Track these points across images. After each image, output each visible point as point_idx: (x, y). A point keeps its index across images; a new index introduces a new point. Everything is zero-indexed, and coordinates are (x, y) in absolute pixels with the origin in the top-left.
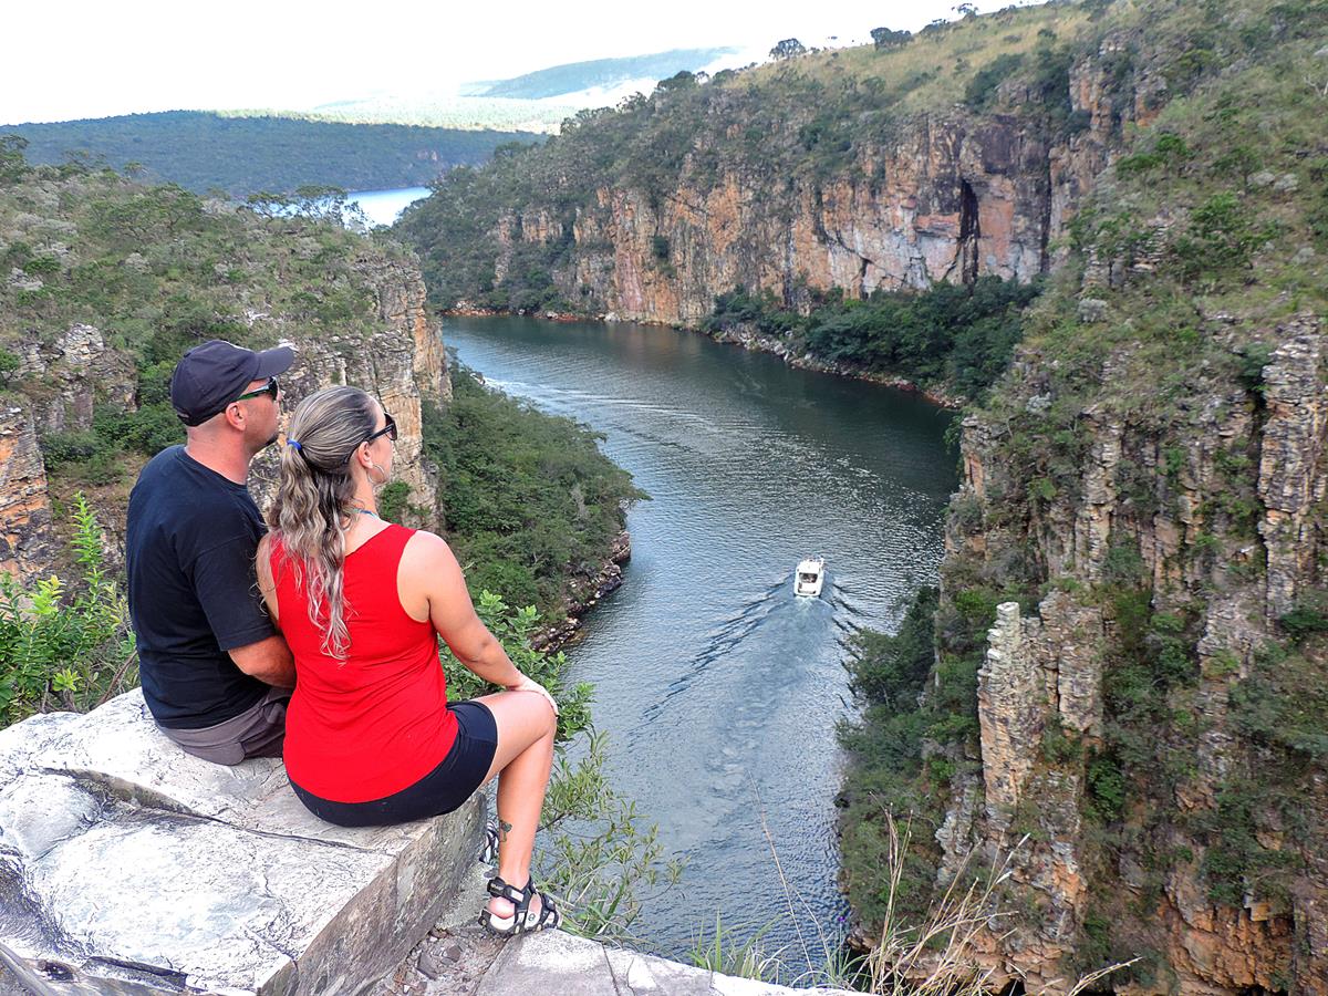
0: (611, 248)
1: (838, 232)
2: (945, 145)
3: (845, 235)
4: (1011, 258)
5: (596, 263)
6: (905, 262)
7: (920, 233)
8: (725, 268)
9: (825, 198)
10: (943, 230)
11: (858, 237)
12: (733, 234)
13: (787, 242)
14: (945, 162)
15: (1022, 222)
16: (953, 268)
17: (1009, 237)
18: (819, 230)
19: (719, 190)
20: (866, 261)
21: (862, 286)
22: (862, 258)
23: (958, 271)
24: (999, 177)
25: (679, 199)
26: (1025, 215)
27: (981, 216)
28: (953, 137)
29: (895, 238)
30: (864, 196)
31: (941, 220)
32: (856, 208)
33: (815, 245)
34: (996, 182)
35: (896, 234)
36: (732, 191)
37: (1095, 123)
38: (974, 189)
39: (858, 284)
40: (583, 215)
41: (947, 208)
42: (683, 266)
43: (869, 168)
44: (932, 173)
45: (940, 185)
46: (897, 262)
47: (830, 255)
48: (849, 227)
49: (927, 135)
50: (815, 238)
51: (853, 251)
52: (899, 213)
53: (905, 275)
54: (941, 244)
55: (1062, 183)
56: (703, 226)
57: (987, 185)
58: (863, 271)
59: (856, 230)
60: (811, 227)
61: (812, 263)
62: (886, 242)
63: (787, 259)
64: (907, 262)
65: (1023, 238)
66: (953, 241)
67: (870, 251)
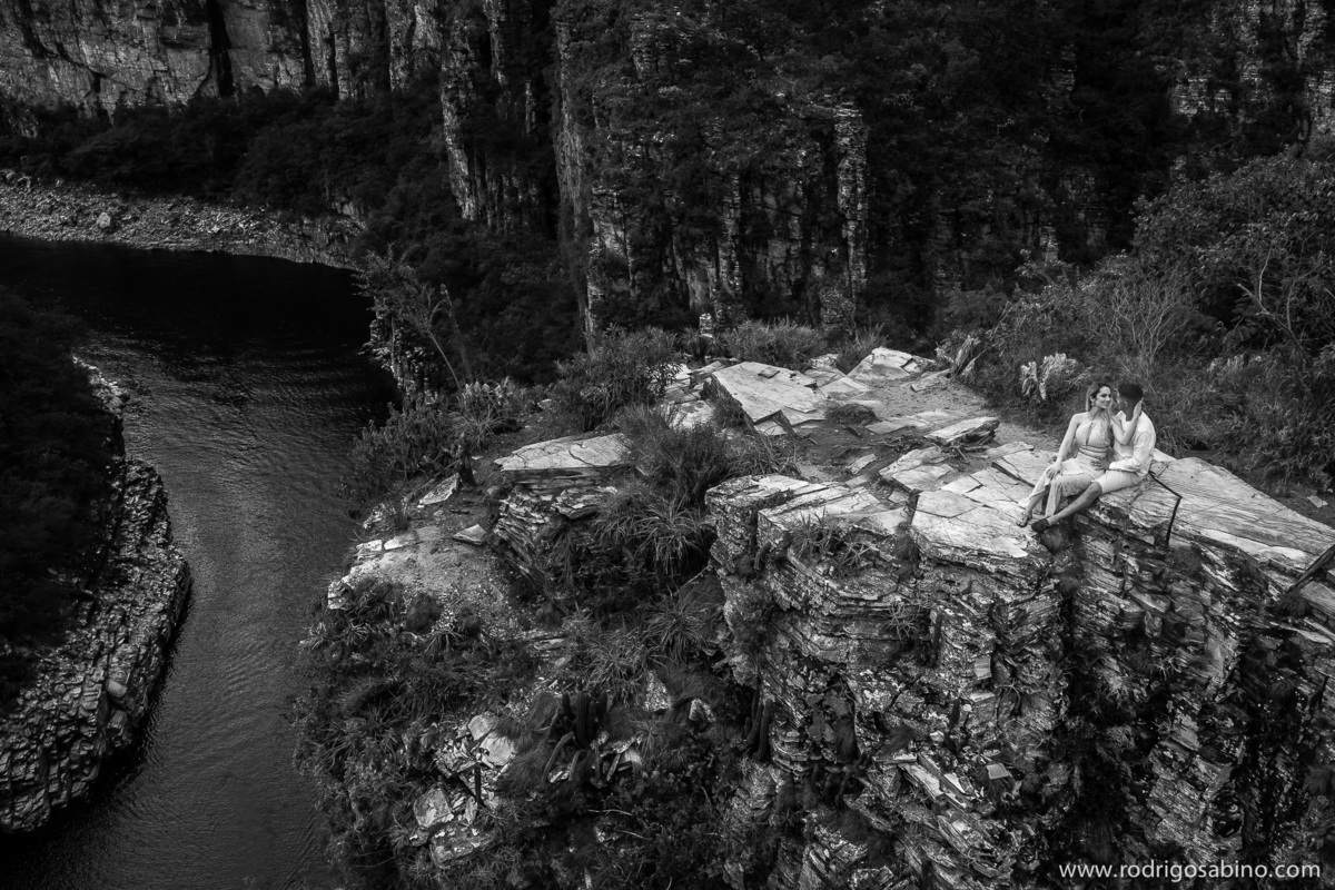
1: (59, 45)
3: (69, 48)
4: (270, 67)
6: (147, 75)
7: (165, 43)
9: (35, 7)
10: (193, 41)
11: (86, 50)
15: (281, 32)
16: (207, 80)
17: (267, 47)
18: (31, 42)
20: (99, 76)
21: (98, 103)
22: (93, 72)
23: (214, 83)
26: (282, 25)
27: (229, 27)
29: (132, 51)
31: (190, 31)
32: (79, 19)
33: (29, 59)
35: (134, 46)
39: (93, 100)
41: (195, 19)
46: (138, 76)
47: (51, 70)
48: (73, 39)
50: (28, 51)
51: (82, 65)
52: (136, 23)
53: (150, 89)
54: (192, 56)
58: (96, 88)
59: (82, 43)
60: (22, 40)
61: (29, 80)
62: (122, 55)
64: (150, 75)
65: (283, 47)
66: (204, 52)
67: (103, 64)
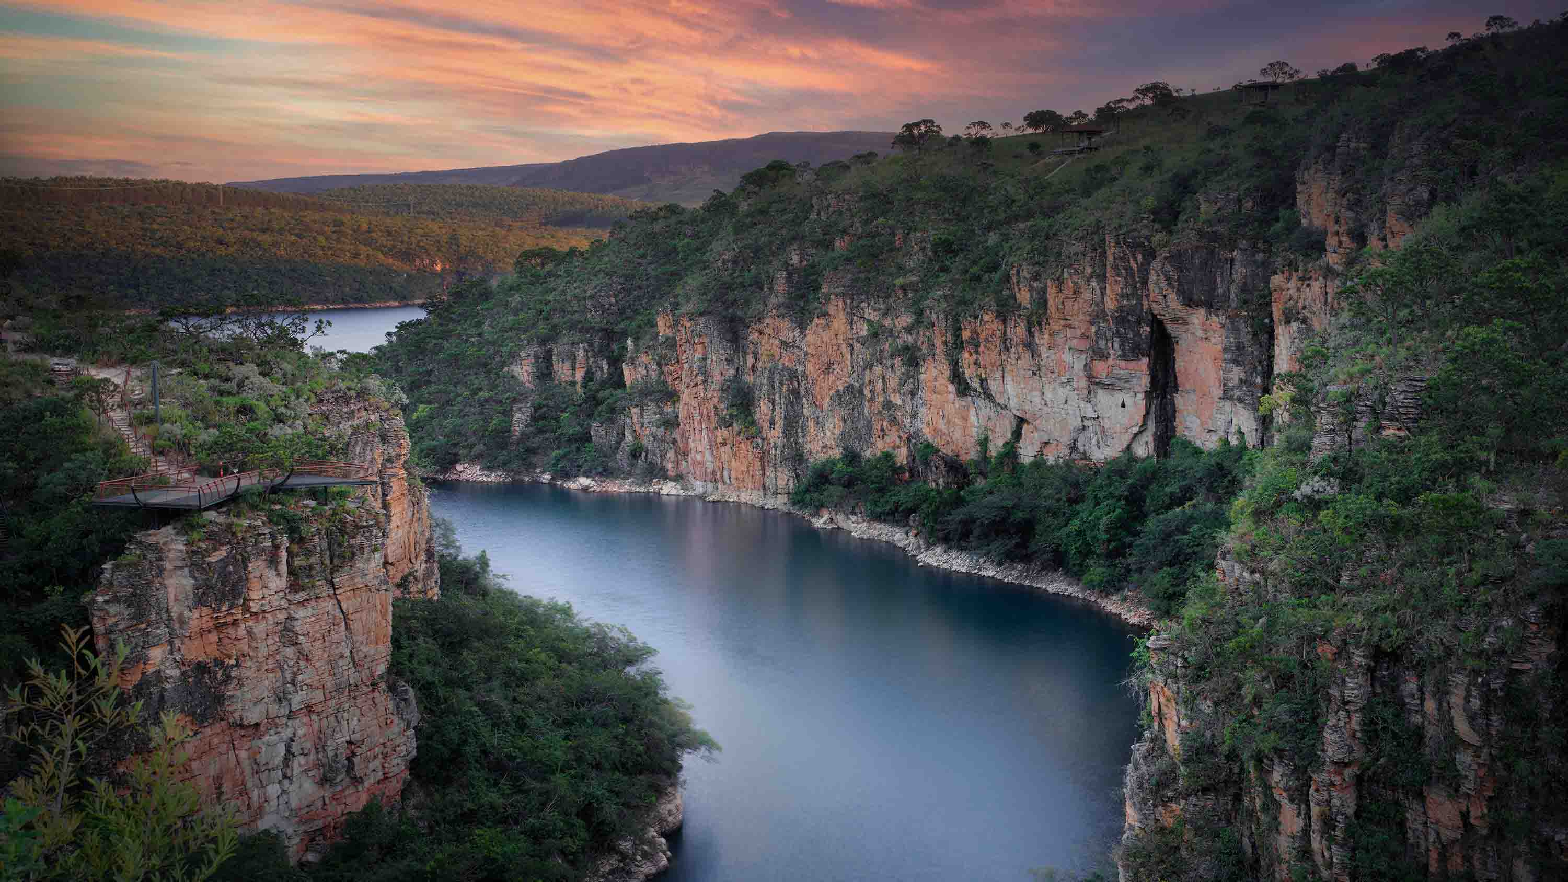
0: (673, 396)
1: (982, 381)
2: (1128, 269)
3: (994, 386)
4: (1221, 420)
5: (651, 415)
6: (1074, 422)
7: (1094, 382)
8: (829, 425)
9: (966, 335)
10: (1127, 381)
11: (1010, 387)
12: (839, 380)
13: (913, 394)
14: (1129, 290)
15: (1236, 374)
16: (1140, 432)
17: (1217, 392)
18: (957, 378)
19: (822, 321)
20: (1021, 421)
21: (1016, 455)
22: (1016, 417)
23: (1148, 436)
24: (1202, 312)
25: (767, 331)
26: (1239, 364)
27: (1179, 365)
28: (1140, 257)
29: (1060, 391)
30: (1018, 331)
31: (1122, 368)
32: (1008, 349)
33: (951, 397)
34: (1198, 317)
35: (1062, 385)
36: (839, 322)
37: (1331, 242)
38: (1170, 328)
40: (637, 350)
41: (1132, 352)
42: (772, 423)
43: (1024, 297)
44: (1110, 305)
45: (1121, 320)
46: (1063, 423)
47: (972, 412)
48: (998, 375)
49: (1104, 254)
50: (951, 388)
51: (1005, 407)
52: (1067, 357)
53: (1075, 441)
54: (1124, 400)
55: (1288, 322)
56: (801, 369)
57: (1185, 323)
58: (1017, 434)
59: (1008, 378)
60: (947, 373)
61: (949, 422)
62: (1049, 396)
63: (914, 416)
64: (1078, 423)
65: (1237, 393)
66: (1141, 396)
67: (1026, 407)
